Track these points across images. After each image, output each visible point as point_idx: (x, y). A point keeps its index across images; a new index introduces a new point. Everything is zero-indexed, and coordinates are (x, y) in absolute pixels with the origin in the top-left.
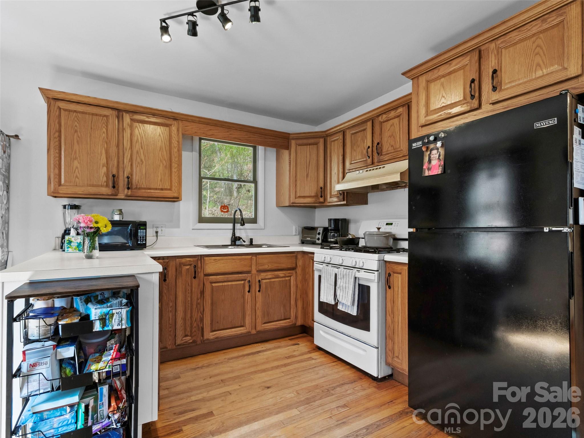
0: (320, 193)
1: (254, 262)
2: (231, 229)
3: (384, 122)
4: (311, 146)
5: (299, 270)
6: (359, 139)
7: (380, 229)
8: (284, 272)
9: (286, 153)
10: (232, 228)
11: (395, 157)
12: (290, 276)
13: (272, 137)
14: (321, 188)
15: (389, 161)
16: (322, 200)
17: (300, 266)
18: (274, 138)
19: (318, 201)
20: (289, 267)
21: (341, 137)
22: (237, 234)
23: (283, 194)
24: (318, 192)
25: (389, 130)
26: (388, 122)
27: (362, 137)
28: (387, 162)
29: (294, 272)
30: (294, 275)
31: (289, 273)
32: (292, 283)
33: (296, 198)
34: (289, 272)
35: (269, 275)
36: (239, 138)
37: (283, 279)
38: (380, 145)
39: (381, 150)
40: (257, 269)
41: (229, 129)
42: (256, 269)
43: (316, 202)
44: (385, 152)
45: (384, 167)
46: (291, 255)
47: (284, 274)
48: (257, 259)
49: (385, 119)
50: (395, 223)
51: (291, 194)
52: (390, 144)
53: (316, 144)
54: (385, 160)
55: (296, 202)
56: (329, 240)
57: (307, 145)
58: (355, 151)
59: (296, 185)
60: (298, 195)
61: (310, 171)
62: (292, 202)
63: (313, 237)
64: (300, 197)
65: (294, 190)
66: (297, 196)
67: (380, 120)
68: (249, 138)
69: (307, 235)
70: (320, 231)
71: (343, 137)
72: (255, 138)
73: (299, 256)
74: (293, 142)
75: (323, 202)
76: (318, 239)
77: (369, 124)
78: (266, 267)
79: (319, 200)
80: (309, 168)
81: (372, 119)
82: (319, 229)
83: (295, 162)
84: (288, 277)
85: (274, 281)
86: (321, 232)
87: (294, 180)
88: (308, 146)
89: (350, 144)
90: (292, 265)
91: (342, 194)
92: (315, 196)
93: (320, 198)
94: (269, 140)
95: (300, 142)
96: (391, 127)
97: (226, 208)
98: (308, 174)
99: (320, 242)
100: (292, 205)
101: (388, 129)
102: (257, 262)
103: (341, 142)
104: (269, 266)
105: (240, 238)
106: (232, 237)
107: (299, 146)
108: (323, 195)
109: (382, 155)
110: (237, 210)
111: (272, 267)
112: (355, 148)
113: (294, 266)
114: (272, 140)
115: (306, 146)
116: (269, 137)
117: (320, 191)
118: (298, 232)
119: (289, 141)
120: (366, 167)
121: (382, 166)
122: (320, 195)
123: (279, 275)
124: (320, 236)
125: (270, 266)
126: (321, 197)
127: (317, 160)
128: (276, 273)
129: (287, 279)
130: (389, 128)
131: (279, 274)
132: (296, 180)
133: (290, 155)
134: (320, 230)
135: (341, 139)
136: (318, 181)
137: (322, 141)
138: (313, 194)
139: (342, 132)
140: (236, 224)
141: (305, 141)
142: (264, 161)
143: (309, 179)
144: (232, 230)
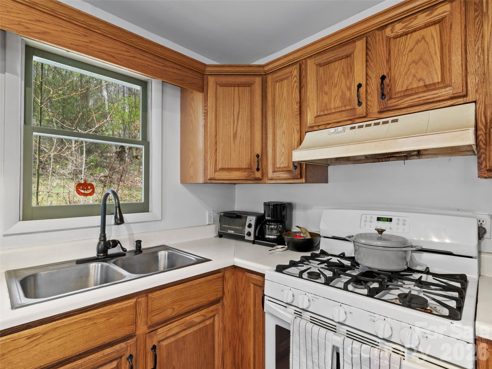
0: (256, 164)
1: (142, 309)
2: (98, 226)
3: (396, 37)
4: (240, 88)
5: (227, 300)
6: (336, 74)
7: (384, 233)
8: (203, 312)
9: (198, 97)
10: (99, 224)
11: (430, 101)
12: (214, 316)
13: (175, 66)
14: (258, 156)
15: (409, 109)
16: (258, 175)
17: (229, 291)
18: (179, 67)
19: (252, 176)
20: (211, 299)
21: (296, 72)
22: (110, 236)
23: (192, 163)
24: (252, 163)
25: (411, 51)
26: (409, 35)
27: (343, 69)
28: (404, 111)
29: (219, 306)
30: (220, 311)
31: (212, 311)
32: (216, 328)
33: (215, 171)
34: (211, 308)
35: (174, 327)
36: (112, 54)
37: (201, 326)
38: (387, 81)
39: (390, 90)
40: (149, 323)
41: (88, 31)
42: (147, 324)
43: (249, 178)
44: (401, 92)
45: (396, 121)
46: (215, 276)
47: (203, 315)
48: (150, 303)
49: (401, 32)
50: (398, 220)
51: (209, 164)
52: (414, 76)
53: (250, 85)
54: (402, 106)
55: (217, 177)
56: (267, 236)
57: (234, 86)
58: (326, 94)
59: (216, 150)
60: (220, 166)
61: (239, 129)
62: (209, 178)
63: (238, 230)
64: (222, 169)
65: (213, 158)
66: (218, 168)
67: (387, 34)
68: (132, 58)
69: (229, 225)
70: (251, 222)
71: (299, 73)
72: (146, 61)
73: (228, 275)
74: (211, 80)
75: (261, 178)
76: (249, 234)
77: (360, 45)
78: (169, 313)
79: (254, 175)
80: (237, 123)
81: (367, 35)
82: (249, 218)
83: (214, 113)
84: (210, 318)
85: (183, 337)
86: (253, 223)
87: (214, 141)
88: (236, 88)
89: (315, 83)
90: (217, 295)
91: (299, 167)
92: (248, 168)
93: (256, 172)
94: (171, 70)
95: (224, 79)
96: (417, 43)
97: (89, 187)
98: (236, 132)
99: (252, 238)
100: (209, 181)
101: (409, 49)
102: (150, 308)
103: (295, 82)
104: (174, 309)
105: (115, 243)
106: (99, 243)
107: (221, 86)
108: (260, 167)
109: (391, 98)
110: (108, 194)
111: (181, 308)
112: (326, 88)
113: (220, 294)
114: (176, 71)
115: (233, 88)
116: (172, 65)
117: (256, 161)
118: (212, 220)
119: (203, 78)
120: (350, 122)
121: (390, 119)
122: (256, 167)
123: (193, 321)
124: (252, 230)
125: (176, 307)
126: (258, 170)
127: (251, 111)
128: (188, 318)
129: (208, 322)
130: (411, 46)
131: (194, 319)
132: (216, 142)
133: (206, 100)
134: (252, 220)
135: (295, 76)
136: (252, 145)
137: (258, 80)
138: (244, 166)
139: (298, 65)
140: (107, 216)
141: (231, 80)
142: (161, 109)
143: (238, 140)
144: (100, 228)
